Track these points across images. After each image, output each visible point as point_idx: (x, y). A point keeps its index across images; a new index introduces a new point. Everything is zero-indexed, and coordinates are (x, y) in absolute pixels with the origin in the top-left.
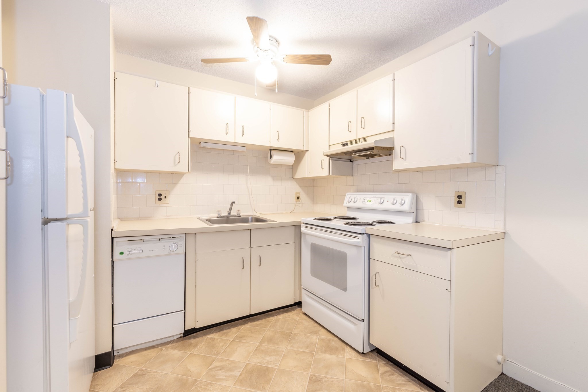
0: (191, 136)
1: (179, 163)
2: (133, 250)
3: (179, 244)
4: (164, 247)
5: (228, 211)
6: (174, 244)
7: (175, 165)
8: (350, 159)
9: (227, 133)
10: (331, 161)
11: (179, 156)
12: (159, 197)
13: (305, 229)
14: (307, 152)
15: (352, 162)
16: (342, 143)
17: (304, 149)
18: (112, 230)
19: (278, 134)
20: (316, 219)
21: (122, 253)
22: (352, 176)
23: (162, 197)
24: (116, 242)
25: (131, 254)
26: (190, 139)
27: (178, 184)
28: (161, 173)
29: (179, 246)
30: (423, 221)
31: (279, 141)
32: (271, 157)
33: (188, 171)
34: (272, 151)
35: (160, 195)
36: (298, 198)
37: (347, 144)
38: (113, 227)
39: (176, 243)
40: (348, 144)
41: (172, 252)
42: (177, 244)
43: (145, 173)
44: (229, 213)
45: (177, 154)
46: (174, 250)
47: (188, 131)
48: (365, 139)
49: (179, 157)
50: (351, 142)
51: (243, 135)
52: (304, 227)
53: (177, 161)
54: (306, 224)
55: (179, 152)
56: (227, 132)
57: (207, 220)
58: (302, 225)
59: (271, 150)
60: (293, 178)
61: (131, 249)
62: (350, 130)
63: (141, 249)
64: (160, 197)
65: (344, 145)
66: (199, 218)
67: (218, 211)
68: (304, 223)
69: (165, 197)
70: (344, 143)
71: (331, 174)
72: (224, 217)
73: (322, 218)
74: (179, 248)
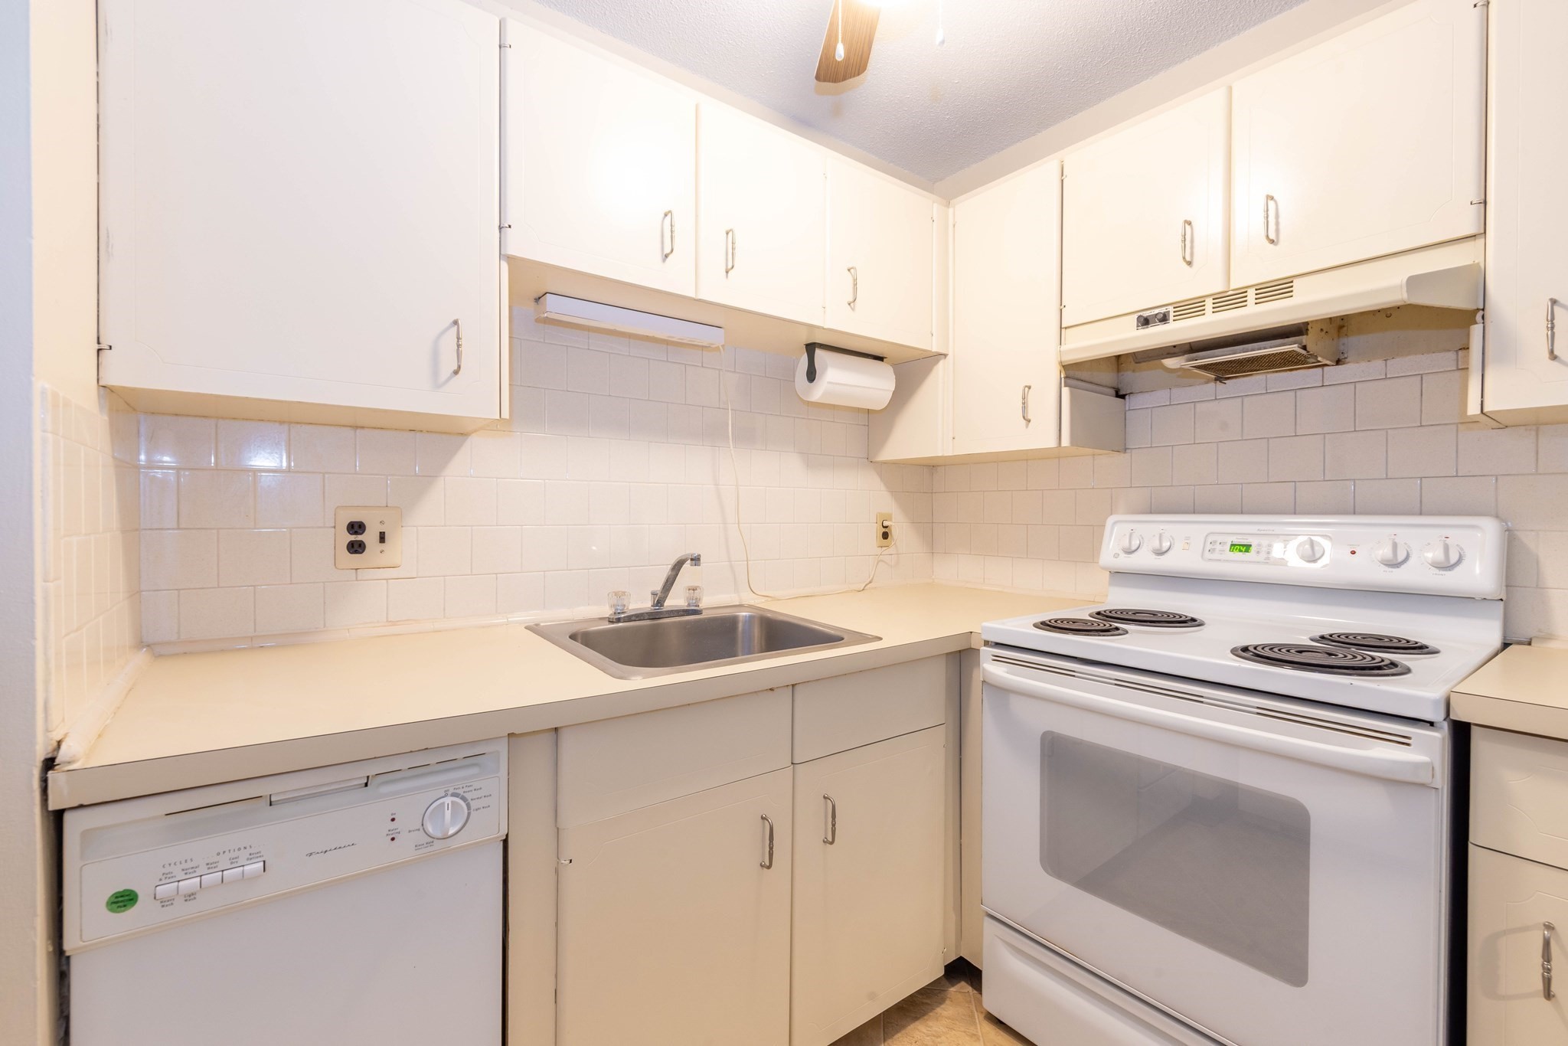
0: (512, 250)
1: (456, 372)
2: (202, 870)
3: (475, 794)
4: (393, 825)
5: (654, 594)
6: (448, 800)
7: (437, 385)
8: (1115, 385)
9: (666, 256)
10: (1066, 391)
11: (458, 339)
12: (353, 538)
13: (1005, 669)
14: (941, 363)
15: (1123, 397)
16: (1139, 314)
17: (935, 349)
18: (49, 764)
19: (855, 280)
20: (1046, 625)
21: (124, 900)
22: (1125, 450)
23: (369, 537)
24: (86, 835)
25: (190, 896)
26: (505, 266)
27: (442, 478)
28: (363, 427)
29: (474, 805)
30: (1549, 637)
31: (853, 309)
32: (811, 375)
33: (498, 418)
34: (818, 352)
35: (356, 527)
36: (885, 536)
37: (1164, 319)
38: (59, 743)
39: (460, 791)
40: (1172, 314)
41: (438, 845)
42: (464, 799)
43: (282, 422)
44: (660, 602)
45: (447, 329)
46: (451, 832)
47: (500, 228)
48: (1282, 288)
49: (459, 346)
50: (1192, 307)
51: (727, 272)
52: (997, 659)
53: (448, 364)
54: (998, 645)
55: (456, 323)
56: (667, 250)
57: (573, 637)
58: (986, 652)
59: (811, 348)
60: (869, 460)
61: (190, 864)
62: (1188, 258)
63: (252, 857)
64: (359, 538)
65: (1145, 322)
66: (535, 629)
67: (616, 594)
68: (987, 643)
69: (382, 538)
70: (1146, 314)
71: (1066, 441)
72: (639, 617)
73: (1074, 621)
74: (473, 813)
